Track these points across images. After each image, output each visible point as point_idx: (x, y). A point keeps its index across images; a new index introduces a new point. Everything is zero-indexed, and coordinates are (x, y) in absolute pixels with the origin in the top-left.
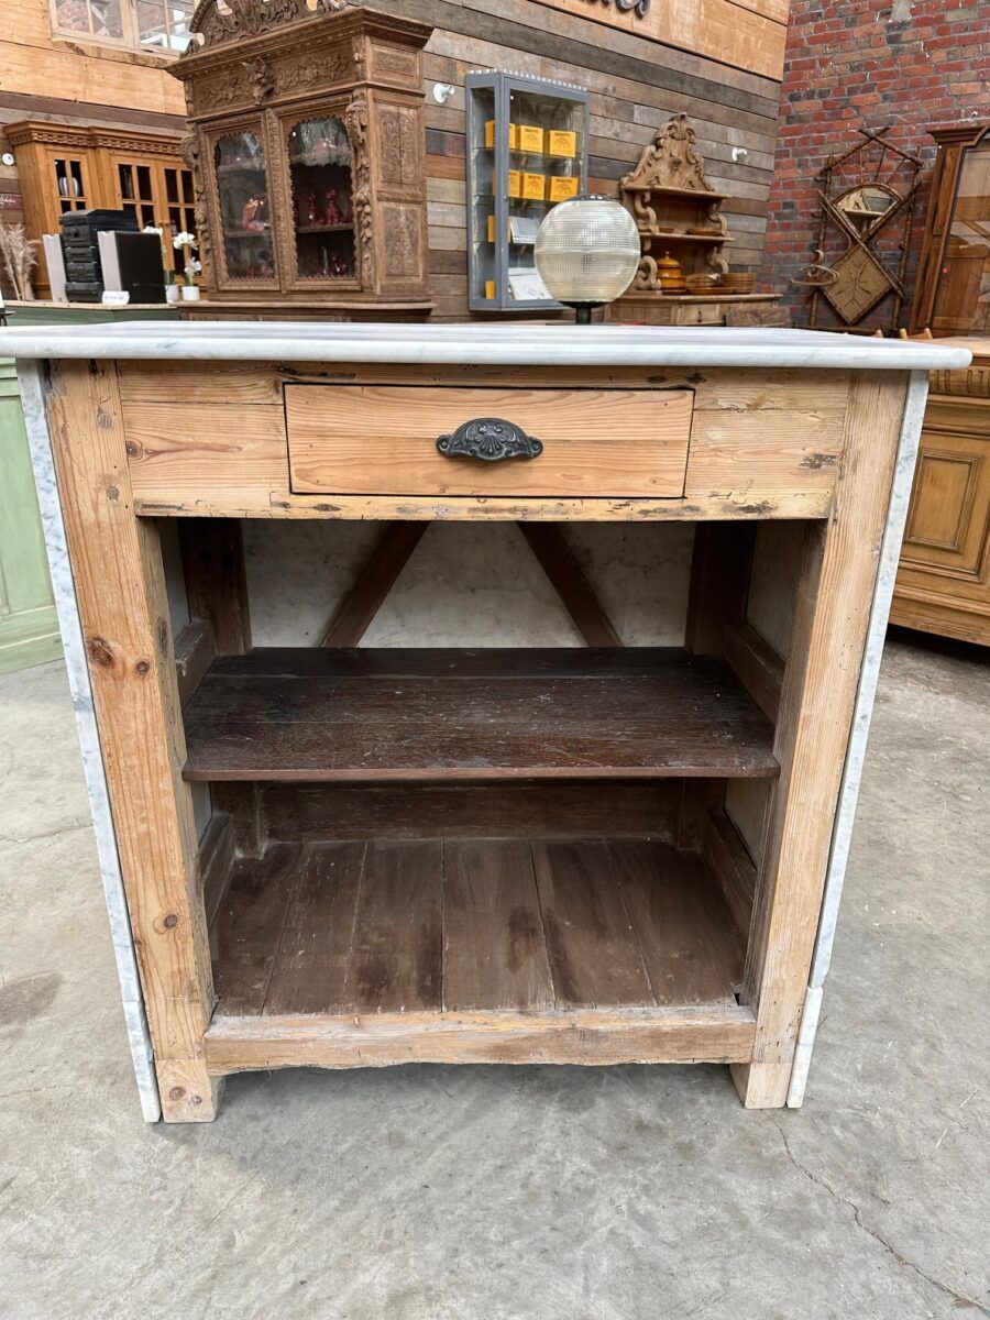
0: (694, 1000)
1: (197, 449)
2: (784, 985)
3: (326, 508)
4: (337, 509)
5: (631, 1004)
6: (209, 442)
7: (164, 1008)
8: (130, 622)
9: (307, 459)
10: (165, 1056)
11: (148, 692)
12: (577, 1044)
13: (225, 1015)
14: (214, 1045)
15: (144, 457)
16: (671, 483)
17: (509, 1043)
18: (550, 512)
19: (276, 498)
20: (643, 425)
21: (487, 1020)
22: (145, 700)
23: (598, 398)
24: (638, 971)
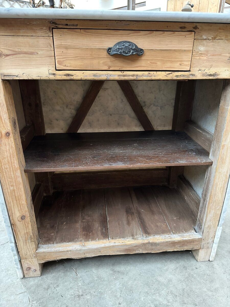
0: (183, 232)
1: (22, 54)
2: (211, 227)
3: (68, 75)
4: (72, 76)
5: (165, 234)
6: (26, 51)
7: (23, 244)
8: (2, 118)
9: (61, 57)
10: (24, 258)
11: (10, 143)
12: (150, 247)
13: (42, 244)
14: (39, 254)
15: (3, 57)
16: (186, 65)
17: (130, 248)
18: (146, 76)
19: (51, 72)
20: (178, 44)
21: (123, 242)
22: (9, 146)
23: (163, 34)
24: (165, 224)
